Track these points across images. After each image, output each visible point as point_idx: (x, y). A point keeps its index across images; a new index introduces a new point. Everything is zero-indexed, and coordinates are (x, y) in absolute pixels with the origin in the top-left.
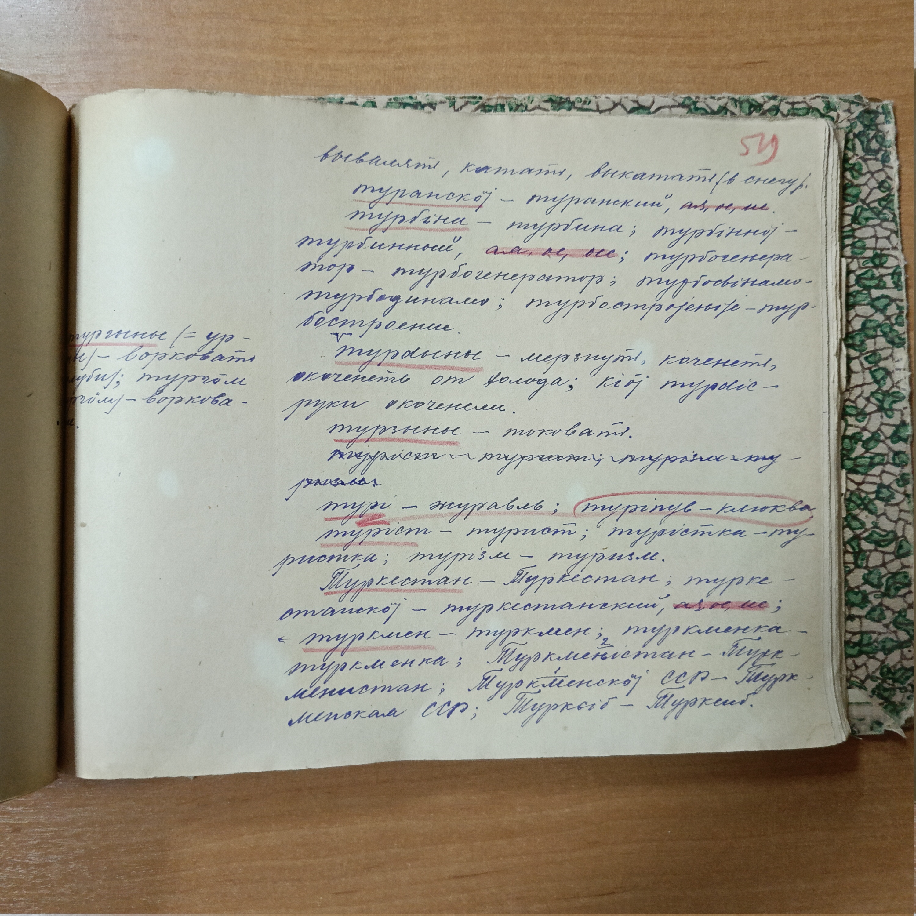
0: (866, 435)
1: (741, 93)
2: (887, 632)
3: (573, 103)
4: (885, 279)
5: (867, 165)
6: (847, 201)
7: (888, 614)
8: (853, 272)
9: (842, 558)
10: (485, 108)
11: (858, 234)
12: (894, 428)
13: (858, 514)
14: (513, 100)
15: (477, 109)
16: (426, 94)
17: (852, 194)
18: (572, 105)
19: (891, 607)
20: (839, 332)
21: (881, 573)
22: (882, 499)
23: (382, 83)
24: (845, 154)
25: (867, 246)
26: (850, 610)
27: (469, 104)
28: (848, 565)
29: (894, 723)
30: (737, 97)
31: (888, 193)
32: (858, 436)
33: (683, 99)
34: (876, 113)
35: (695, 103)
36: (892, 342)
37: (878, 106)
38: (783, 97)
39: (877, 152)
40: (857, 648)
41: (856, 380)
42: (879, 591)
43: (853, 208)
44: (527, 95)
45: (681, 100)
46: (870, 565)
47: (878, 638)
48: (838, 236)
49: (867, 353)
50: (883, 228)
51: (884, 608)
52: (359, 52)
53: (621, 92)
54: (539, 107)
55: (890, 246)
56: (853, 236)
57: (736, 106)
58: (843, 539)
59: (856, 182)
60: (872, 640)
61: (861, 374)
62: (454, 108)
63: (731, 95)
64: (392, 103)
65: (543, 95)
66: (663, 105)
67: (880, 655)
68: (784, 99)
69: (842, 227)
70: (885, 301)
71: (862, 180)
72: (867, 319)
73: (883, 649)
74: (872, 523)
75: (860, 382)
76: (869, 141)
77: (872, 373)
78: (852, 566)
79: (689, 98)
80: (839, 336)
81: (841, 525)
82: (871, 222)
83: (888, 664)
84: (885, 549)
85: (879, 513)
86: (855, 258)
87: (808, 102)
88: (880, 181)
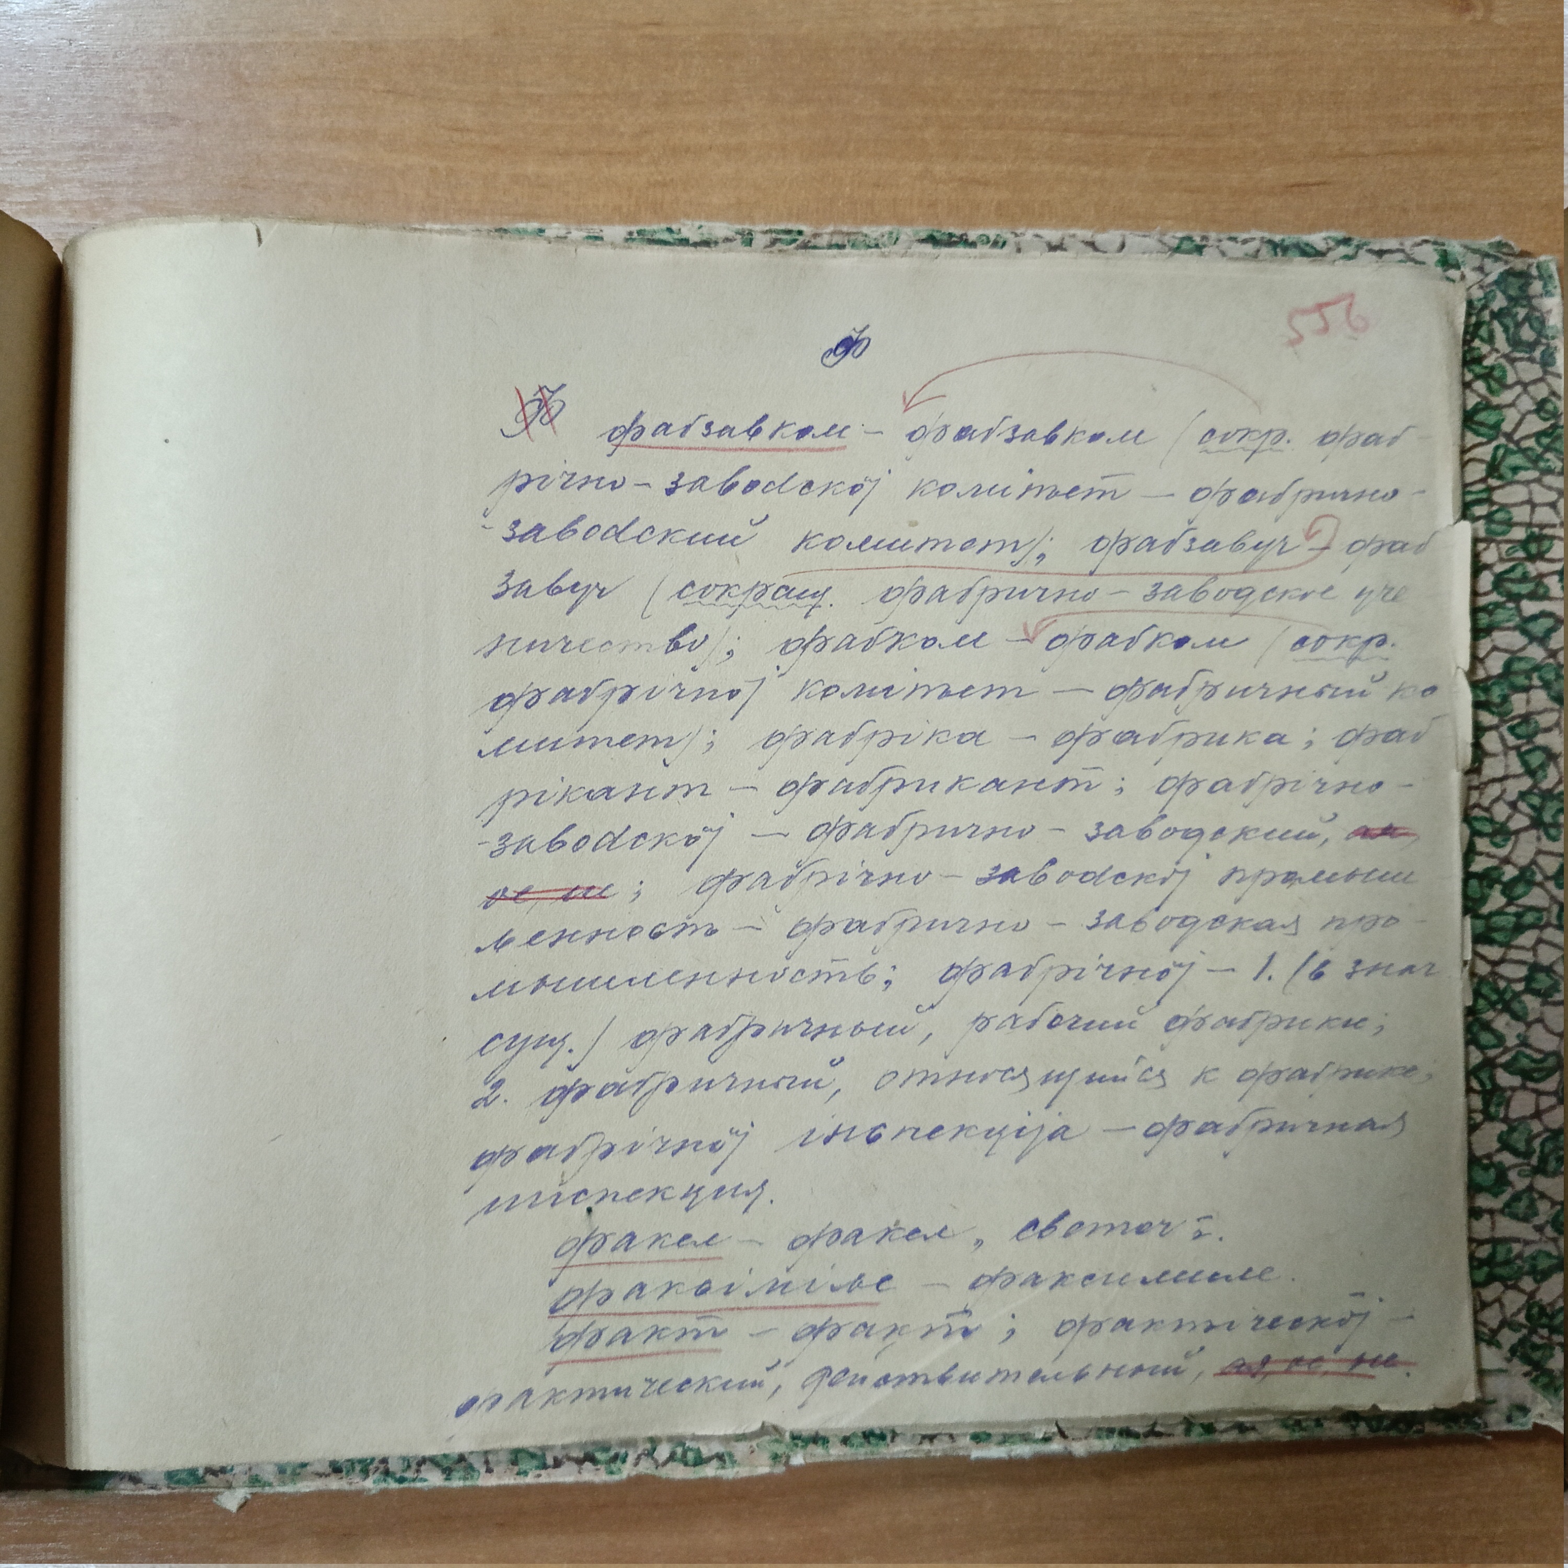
0: (1510, 872)
1: (1285, 235)
2: (1540, 1239)
3: (973, 244)
4: (1546, 581)
5: (1514, 368)
6: (1478, 434)
7: (1543, 1207)
8: (1487, 567)
11: (1499, 497)
12: (1560, 860)
13: (1492, 1021)
16: (698, 226)
17: (1488, 422)
19: (1549, 1193)
21: (1531, 1131)
22: (1536, 993)
25: (1516, 519)
26: (1474, 1198)
28: (1474, 1115)
29: (1552, 1410)
30: (1277, 238)
31: (1552, 422)
32: (1495, 874)
33: (1177, 241)
34: (1526, 276)
35: (1199, 248)
36: (1558, 699)
37: (1530, 265)
38: (1363, 241)
39: (1531, 346)
40: (1486, 1269)
41: (1492, 769)
42: (1528, 1164)
43: (1490, 448)
45: (1174, 243)
46: (1513, 1115)
47: (1522, 1251)
48: (1458, 502)
49: (1514, 718)
50: (1543, 486)
51: (1536, 1196)
52: (584, 153)
53: (1061, 226)
55: (1557, 521)
56: (1489, 501)
57: (1276, 255)
59: (1495, 400)
60: (1512, 1255)
61: (1502, 757)
63: (1267, 235)
64: (633, 238)
65: (915, 230)
67: (1527, 1283)
68: (1365, 244)
69: (1464, 487)
70: (1549, 623)
71: (1507, 397)
72: (1514, 657)
73: (1533, 1272)
74: (1518, 1036)
75: (1500, 773)
76: (1518, 325)
77: (1521, 756)
78: (1479, 1117)
79: (1190, 238)
82: (1523, 475)
83: (1541, 1300)
84: (1542, 1086)
85: (1531, 1018)
86: (1493, 541)
87: (1407, 249)
88: (1539, 399)
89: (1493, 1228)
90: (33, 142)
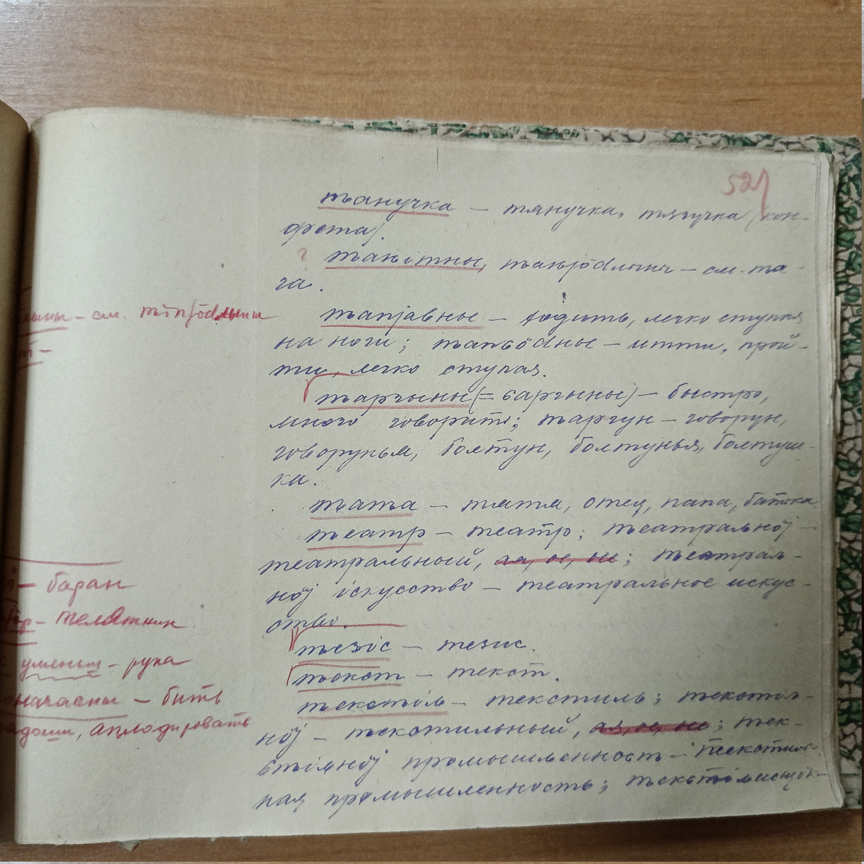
0: (858, 490)
1: (732, 131)
3: (561, 134)
6: (841, 246)
8: (847, 319)
9: (835, 621)
10: (469, 136)
11: (852, 280)
13: (849, 574)
14: (498, 130)
15: (460, 137)
16: (407, 121)
17: (846, 239)
18: (559, 137)
20: (834, 375)
23: (359, 106)
24: (840, 197)
26: (839, 675)
27: (452, 132)
28: (839, 628)
30: (730, 134)
32: (850, 492)
35: (686, 140)
38: (777, 138)
40: (846, 715)
41: (849, 432)
43: (847, 253)
44: (512, 125)
45: (673, 136)
48: (833, 282)
52: (336, 74)
53: (607, 125)
54: (525, 138)
56: (847, 283)
58: (836, 600)
59: (851, 227)
61: (854, 426)
62: (436, 135)
63: (725, 134)
64: (370, 127)
65: (529, 125)
66: (654, 140)
69: (836, 273)
71: (857, 225)
72: (861, 370)
75: (853, 435)
78: (842, 629)
79: (681, 134)
80: (834, 379)
81: (835, 586)
86: (849, 305)
87: (802, 142)
89: (850, 692)
90: (18, 61)
